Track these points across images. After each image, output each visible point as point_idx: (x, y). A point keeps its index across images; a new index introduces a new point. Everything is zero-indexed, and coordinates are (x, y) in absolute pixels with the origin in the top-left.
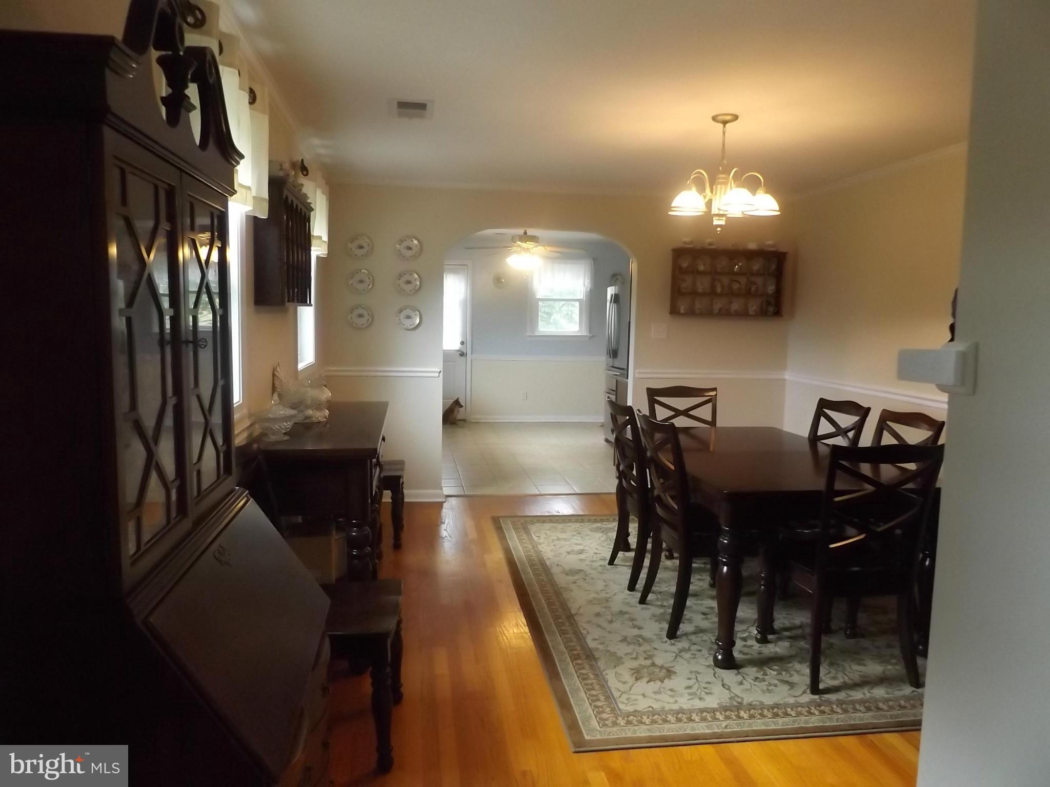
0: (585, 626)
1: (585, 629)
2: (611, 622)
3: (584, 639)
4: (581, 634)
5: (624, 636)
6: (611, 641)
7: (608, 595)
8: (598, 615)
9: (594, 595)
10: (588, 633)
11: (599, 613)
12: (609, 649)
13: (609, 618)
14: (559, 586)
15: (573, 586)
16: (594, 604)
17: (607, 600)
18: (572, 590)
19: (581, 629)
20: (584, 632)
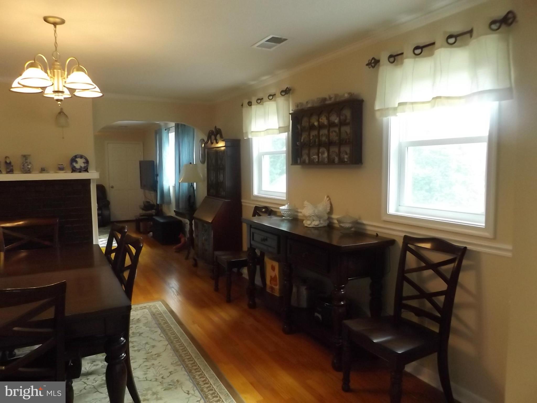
0: (162, 339)
1: (161, 337)
2: (147, 343)
3: (162, 332)
4: (163, 334)
5: (140, 336)
6: (148, 332)
7: (145, 364)
8: (153, 347)
9: (156, 362)
10: (160, 335)
11: (153, 348)
12: (149, 329)
13: (147, 346)
14: (182, 366)
15: (172, 368)
16: (156, 355)
17: (147, 359)
18: (172, 364)
19: (164, 337)
20: (162, 335)
